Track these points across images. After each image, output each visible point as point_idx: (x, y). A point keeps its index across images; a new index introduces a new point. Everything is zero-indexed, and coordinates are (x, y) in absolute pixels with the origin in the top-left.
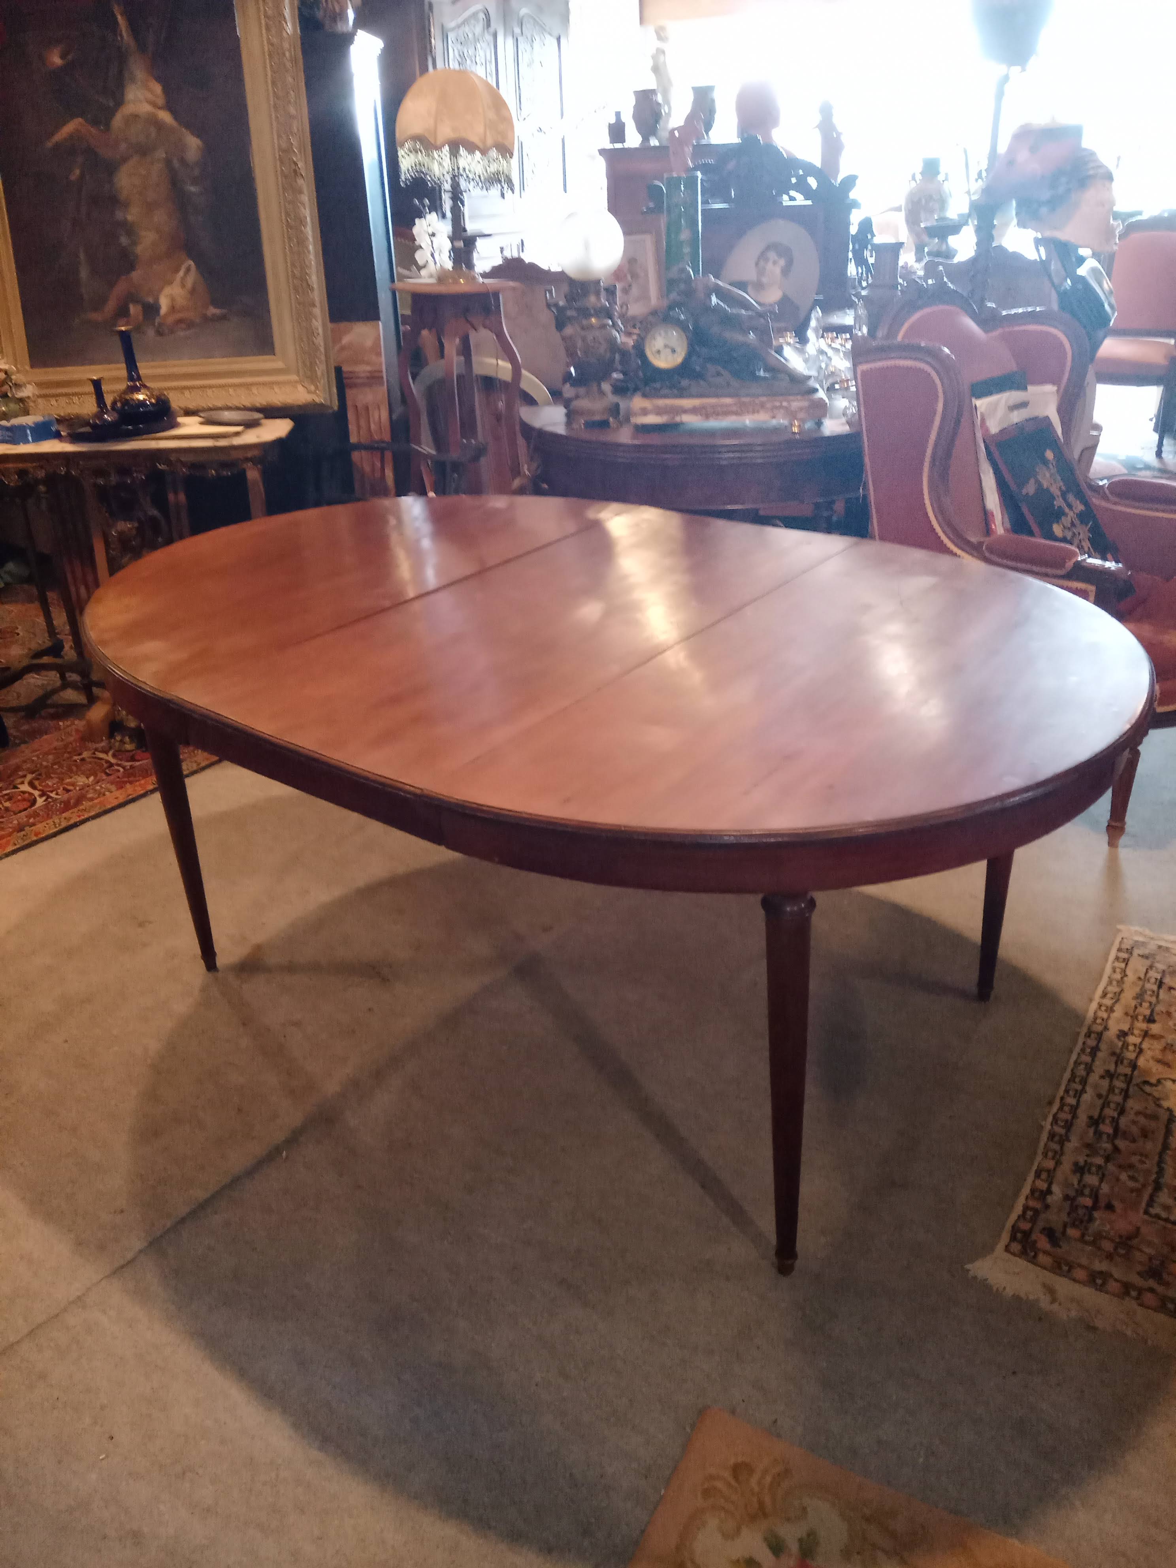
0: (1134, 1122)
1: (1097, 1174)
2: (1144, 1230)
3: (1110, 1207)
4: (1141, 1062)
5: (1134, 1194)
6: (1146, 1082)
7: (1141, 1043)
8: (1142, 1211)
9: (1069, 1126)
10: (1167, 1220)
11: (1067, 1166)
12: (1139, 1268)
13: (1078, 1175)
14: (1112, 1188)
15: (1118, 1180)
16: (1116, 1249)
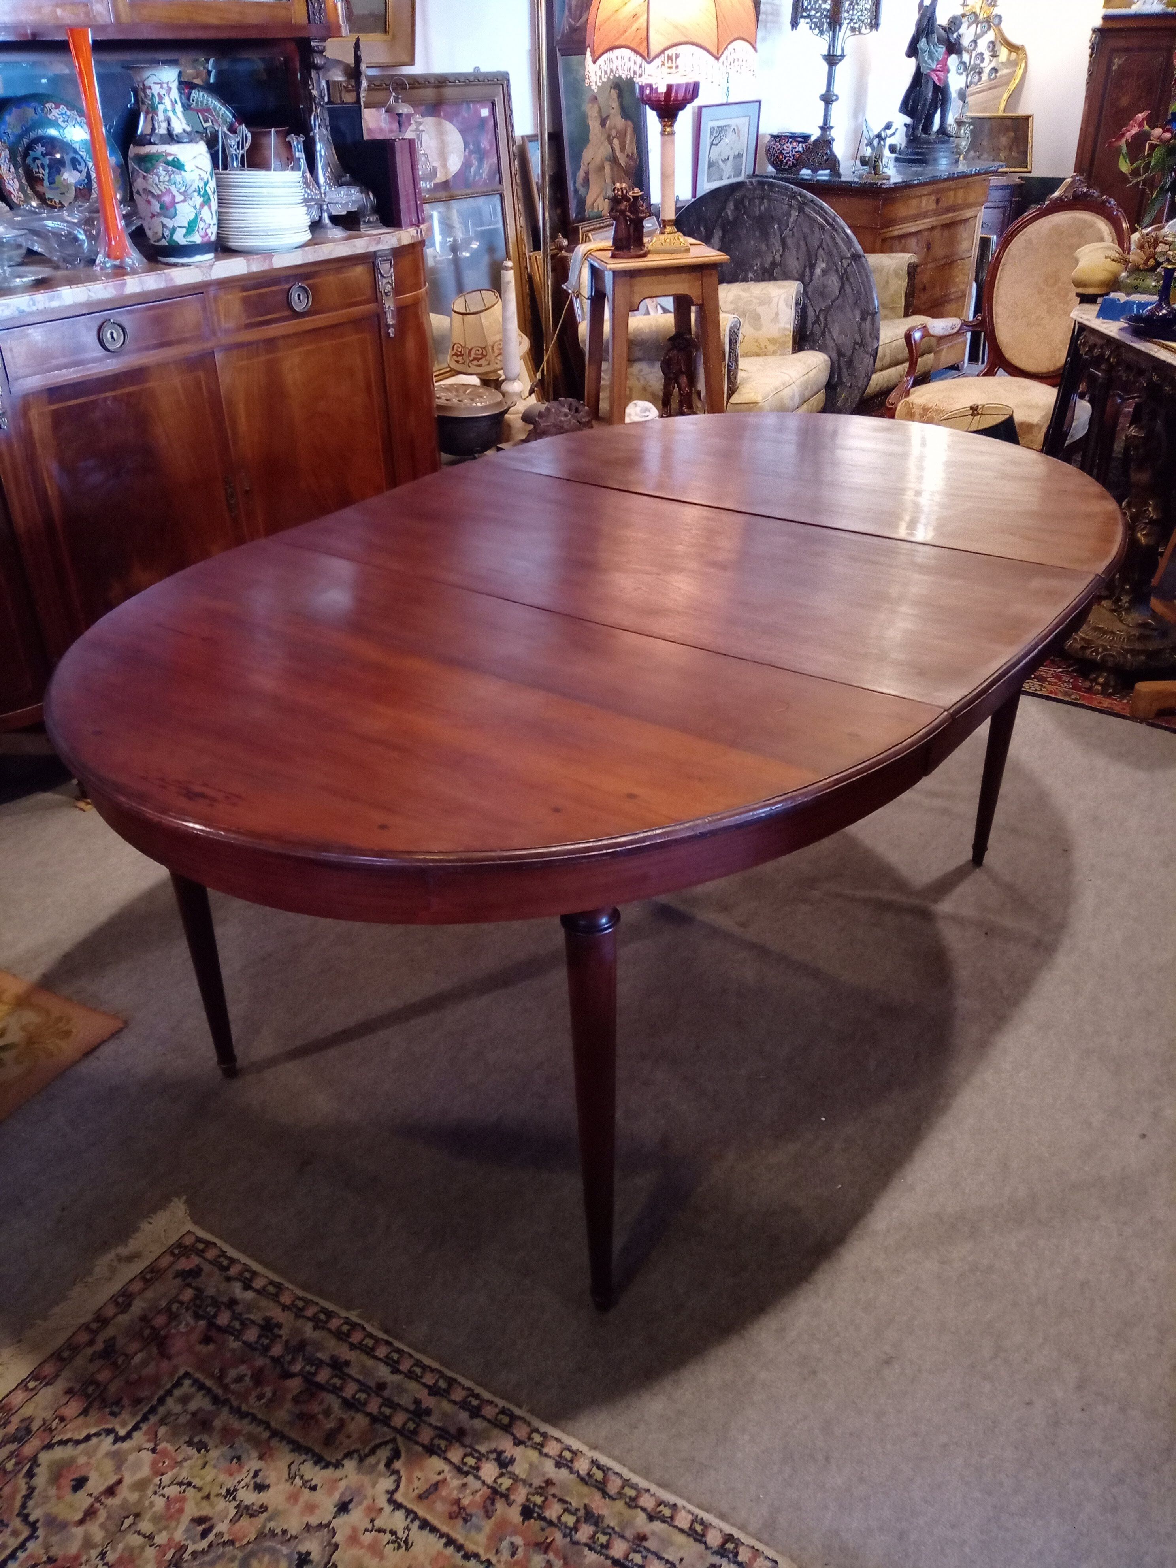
0: (327, 1413)
1: (257, 1342)
2: (165, 1364)
3: (206, 1340)
4: (436, 1463)
5: (217, 1371)
6: (396, 1455)
7: (478, 1478)
8: (189, 1370)
9: (340, 1336)
10: (169, 1392)
11: (278, 1314)
12: (121, 1341)
13: (262, 1322)
14: (233, 1351)
15: (243, 1362)
16: (153, 1328)
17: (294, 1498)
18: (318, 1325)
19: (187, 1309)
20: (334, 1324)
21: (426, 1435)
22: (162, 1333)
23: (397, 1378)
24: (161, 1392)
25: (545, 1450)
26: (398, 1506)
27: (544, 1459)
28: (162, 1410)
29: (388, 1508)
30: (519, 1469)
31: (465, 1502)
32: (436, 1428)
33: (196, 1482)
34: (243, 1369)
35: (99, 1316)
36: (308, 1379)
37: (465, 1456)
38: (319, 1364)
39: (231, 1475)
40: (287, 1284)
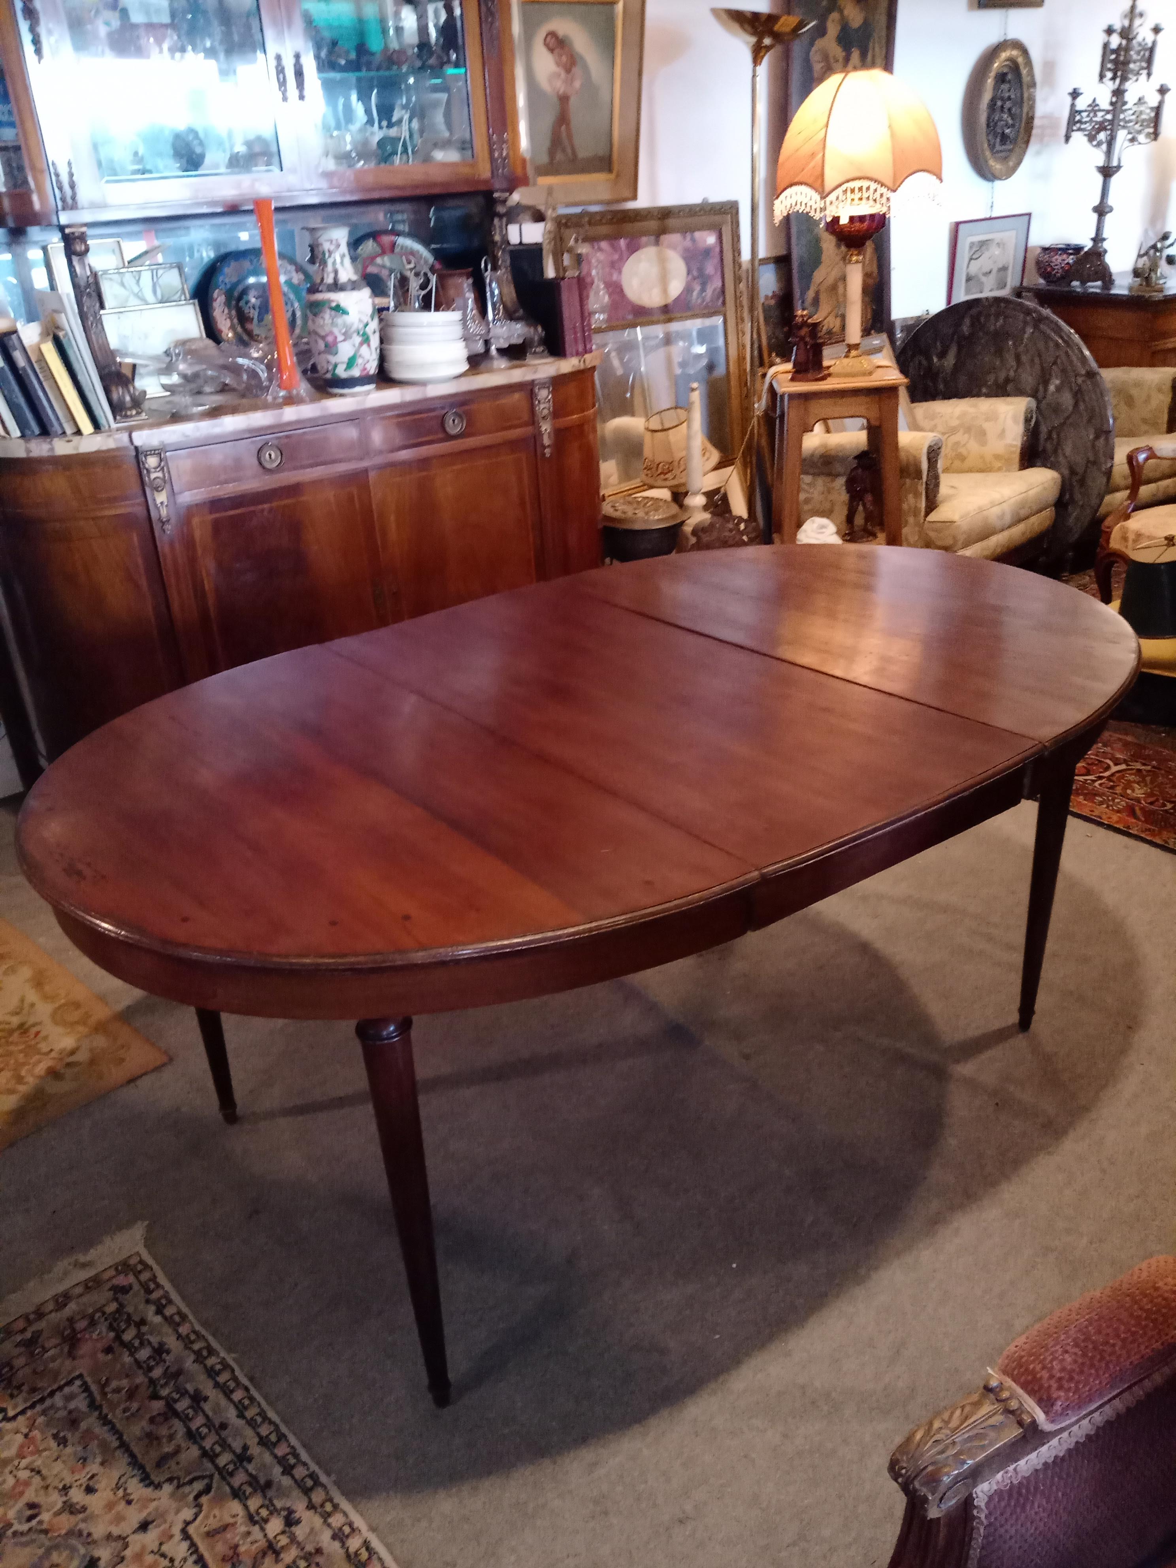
0: (171, 1437)
1: (145, 1362)
2: (68, 1363)
3: (108, 1350)
4: (235, 1507)
5: (104, 1378)
6: (207, 1490)
7: (263, 1529)
8: (84, 1373)
9: (211, 1373)
10: (61, 1388)
11: (171, 1342)
12: (45, 1335)
13: (156, 1346)
14: (123, 1365)
15: (127, 1376)
16: (73, 1330)
17: (110, 1506)
18: (199, 1358)
19: (106, 1319)
20: (211, 1361)
21: (239, 1479)
22: (79, 1336)
23: (241, 1422)
24: (55, 1387)
25: (330, 1520)
26: (186, 1536)
27: (325, 1527)
28: (48, 1402)
29: (178, 1536)
30: (300, 1532)
31: (242, 1549)
32: (250, 1475)
33: (44, 1472)
34: (125, 1383)
35: (38, 1310)
36: (170, 1404)
37: (261, 1507)
38: (184, 1393)
39: (73, 1473)
40: (191, 1317)
